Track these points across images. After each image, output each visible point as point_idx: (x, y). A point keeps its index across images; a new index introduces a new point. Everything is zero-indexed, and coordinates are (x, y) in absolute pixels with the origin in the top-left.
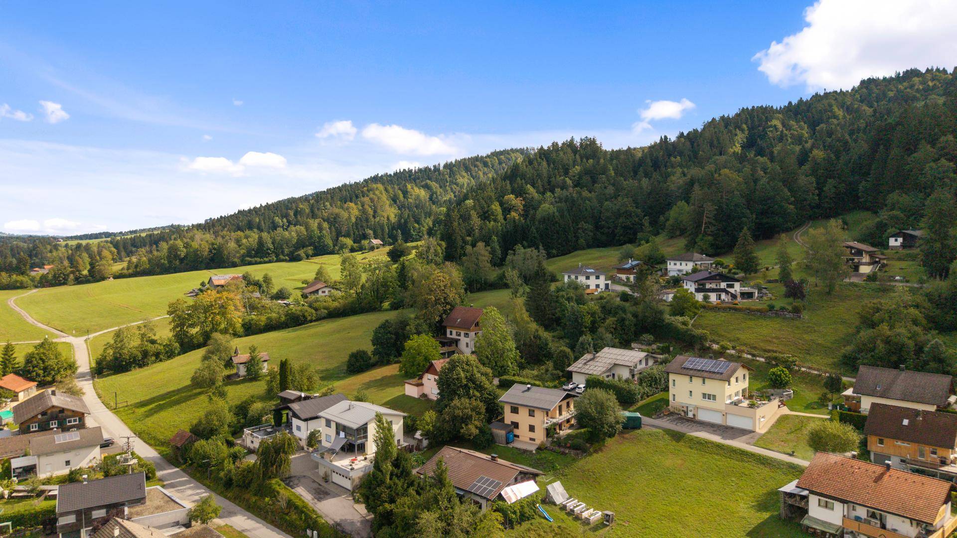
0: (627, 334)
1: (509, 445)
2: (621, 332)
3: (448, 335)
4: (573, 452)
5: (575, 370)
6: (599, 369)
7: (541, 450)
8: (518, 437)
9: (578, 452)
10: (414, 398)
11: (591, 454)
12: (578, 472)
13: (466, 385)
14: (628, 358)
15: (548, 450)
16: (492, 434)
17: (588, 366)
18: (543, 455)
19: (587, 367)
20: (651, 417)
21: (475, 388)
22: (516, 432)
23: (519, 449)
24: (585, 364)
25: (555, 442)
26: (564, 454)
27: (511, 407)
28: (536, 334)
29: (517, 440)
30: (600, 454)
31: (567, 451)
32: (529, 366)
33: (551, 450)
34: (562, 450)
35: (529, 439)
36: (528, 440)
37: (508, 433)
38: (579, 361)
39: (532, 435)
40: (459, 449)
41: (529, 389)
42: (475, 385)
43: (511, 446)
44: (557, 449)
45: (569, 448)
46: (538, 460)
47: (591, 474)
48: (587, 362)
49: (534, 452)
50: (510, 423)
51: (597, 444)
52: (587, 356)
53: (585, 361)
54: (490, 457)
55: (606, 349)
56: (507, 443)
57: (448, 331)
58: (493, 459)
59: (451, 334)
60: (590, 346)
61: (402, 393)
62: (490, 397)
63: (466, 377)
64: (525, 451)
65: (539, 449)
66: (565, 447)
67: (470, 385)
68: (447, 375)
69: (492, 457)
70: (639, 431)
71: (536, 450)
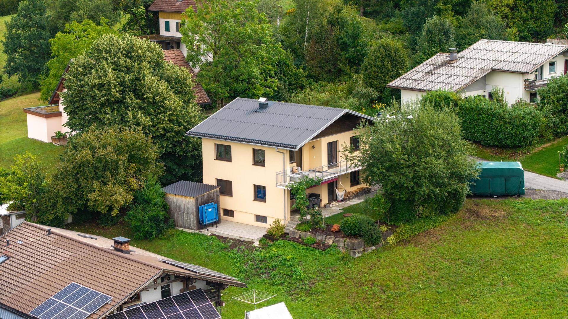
0: (537, 19)
1: (204, 231)
2: (524, 15)
3: (163, 32)
4: (343, 242)
5: (404, 85)
6: (456, 81)
7: (273, 240)
8: (229, 213)
9: (355, 241)
10: (42, 143)
11: (388, 248)
12: (346, 286)
13: (120, 102)
14: (524, 56)
15: (289, 240)
16: (166, 207)
17: (436, 76)
18: (274, 251)
19: (431, 78)
20: (552, 175)
21: (140, 108)
22: (226, 202)
23: (225, 239)
24: (430, 73)
25: (307, 222)
26: (322, 247)
27: (217, 146)
28: (336, 16)
29: (227, 221)
30: (411, 248)
31: (330, 242)
32: (314, 85)
33: (296, 240)
34: (320, 238)
35: (253, 218)
36: (252, 220)
37: (204, 203)
38: (419, 68)
39: (260, 208)
40: (47, 228)
41: (263, 106)
42: (143, 99)
43: (207, 232)
44: (309, 236)
45: (337, 233)
46: (262, 260)
47: (377, 290)
48: (435, 69)
49: (256, 244)
50: (214, 183)
51: (407, 227)
52: (439, 58)
53: (431, 67)
54: (112, 243)
55: (482, 44)
56: (201, 225)
57: (162, 22)
58: (119, 247)
59: (167, 29)
60: (447, 38)
61: (21, 137)
62: (176, 128)
63: (122, 84)
64: (237, 243)
65: (270, 237)
66: (328, 231)
67: (130, 99)
68: (80, 80)
69: (116, 242)
70: (518, 201)
71: (261, 241)
